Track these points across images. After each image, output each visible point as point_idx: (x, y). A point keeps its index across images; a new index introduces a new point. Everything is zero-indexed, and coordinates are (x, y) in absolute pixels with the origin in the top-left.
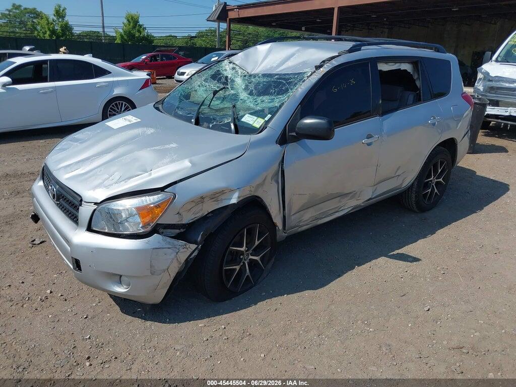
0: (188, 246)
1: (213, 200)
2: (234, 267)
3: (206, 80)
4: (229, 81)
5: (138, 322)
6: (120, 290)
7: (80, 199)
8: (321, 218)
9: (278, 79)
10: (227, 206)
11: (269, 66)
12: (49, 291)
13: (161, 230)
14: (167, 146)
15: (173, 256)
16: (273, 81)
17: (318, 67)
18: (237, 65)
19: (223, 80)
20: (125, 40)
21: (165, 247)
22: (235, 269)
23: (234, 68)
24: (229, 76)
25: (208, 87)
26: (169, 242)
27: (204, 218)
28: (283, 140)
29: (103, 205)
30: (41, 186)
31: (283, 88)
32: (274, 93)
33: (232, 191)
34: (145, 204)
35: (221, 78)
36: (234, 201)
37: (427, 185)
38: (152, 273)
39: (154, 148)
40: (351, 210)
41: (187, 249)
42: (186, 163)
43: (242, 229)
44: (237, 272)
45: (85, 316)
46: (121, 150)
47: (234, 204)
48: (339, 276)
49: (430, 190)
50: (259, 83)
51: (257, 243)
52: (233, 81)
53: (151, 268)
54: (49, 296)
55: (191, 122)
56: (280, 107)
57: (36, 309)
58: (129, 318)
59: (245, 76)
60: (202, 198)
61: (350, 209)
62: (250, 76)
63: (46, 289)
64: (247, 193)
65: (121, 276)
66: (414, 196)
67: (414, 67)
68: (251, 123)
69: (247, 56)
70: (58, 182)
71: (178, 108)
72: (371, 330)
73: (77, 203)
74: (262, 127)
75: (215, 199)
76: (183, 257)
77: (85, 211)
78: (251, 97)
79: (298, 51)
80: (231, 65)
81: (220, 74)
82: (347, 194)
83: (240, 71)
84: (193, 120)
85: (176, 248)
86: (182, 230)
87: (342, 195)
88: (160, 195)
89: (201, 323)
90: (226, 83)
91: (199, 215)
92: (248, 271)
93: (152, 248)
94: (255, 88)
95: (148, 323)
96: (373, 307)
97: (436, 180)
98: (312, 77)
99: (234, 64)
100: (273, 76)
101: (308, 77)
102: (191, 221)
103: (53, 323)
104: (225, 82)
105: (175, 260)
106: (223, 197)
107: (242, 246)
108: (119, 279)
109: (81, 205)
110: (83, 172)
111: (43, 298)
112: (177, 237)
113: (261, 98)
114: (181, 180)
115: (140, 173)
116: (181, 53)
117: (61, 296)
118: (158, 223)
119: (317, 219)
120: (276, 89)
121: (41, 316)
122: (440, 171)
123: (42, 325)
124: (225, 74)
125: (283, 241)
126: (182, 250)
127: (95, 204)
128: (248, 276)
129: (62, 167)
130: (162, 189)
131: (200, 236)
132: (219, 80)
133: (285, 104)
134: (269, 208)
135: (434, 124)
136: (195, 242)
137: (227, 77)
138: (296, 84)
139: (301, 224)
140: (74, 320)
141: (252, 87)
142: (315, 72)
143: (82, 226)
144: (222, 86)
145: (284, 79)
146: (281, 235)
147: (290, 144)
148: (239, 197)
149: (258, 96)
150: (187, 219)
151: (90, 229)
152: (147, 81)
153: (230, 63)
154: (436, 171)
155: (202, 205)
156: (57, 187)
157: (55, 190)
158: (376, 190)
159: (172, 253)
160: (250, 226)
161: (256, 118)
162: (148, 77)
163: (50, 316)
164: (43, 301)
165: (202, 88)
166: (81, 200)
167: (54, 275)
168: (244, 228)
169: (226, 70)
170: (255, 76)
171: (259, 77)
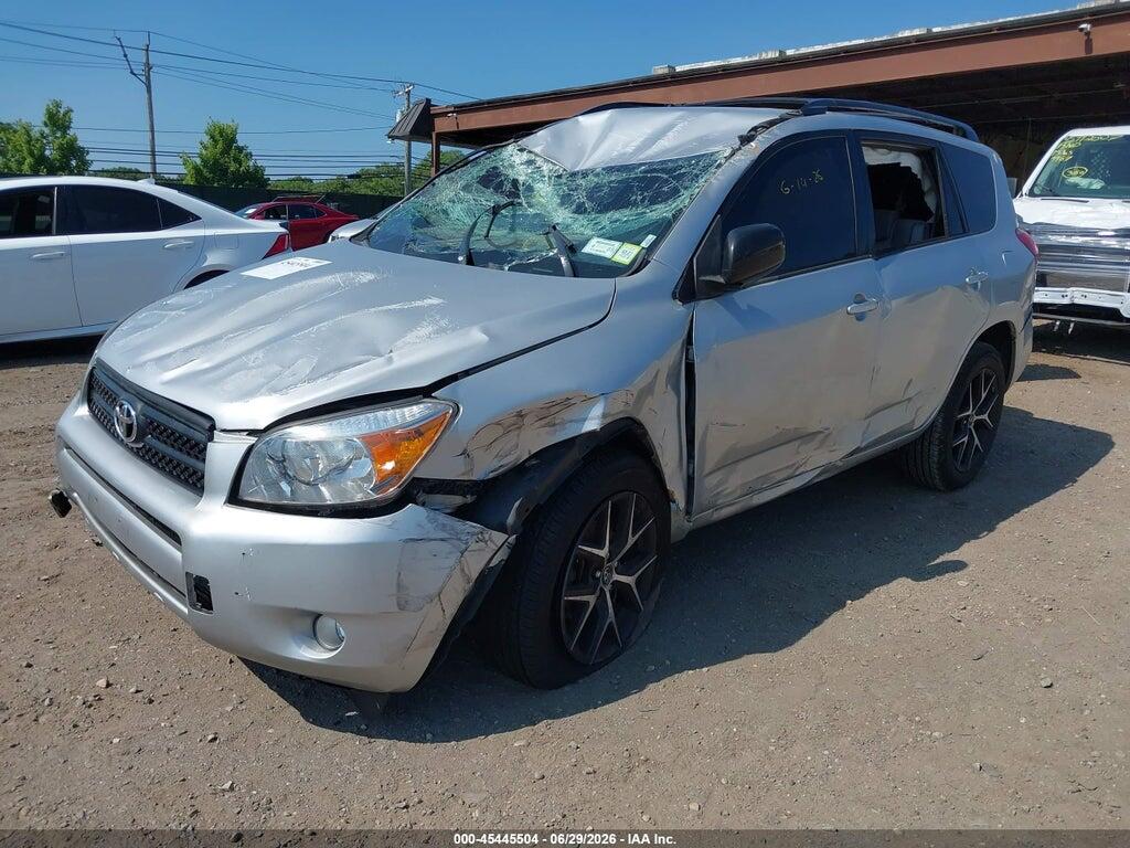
0: (487, 537)
1: (543, 422)
2: (585, 598)
3: (466, 188)
4: (521, 188)
5: (350, 743)
6: (312, 654)
7: (207, 425)
8: (761, 490)
9: (646, 172)
10: (573, 439)
11: (616, 153)
12: (102, 683)
13: (422, 497)
14: (419, 303)
15: (451, 561)
16: (634, 179)
17: (746, 139)
18: (536, 155)
19: (508, 187)
20: (206, 179)
21: (433, 536)
22: (586, 604)
23: (530, 162)
24: (521, 179)
25: (472, 202)
26: (444, 525)
27: (519, 471)
28: (688, 291)
29: (275, 435)
30: (81, 418)
31: (665, 189)
32: (643, 201)
33: (589, 400)
34: (384, 427)
35: (501, 183)
36: (592, 424)
37: (959, 427)
38: (402, 606)
39: (385, 308)
40: (819, 475)
41: (486, 542)
42: (477, 336)
43: (603, 501)
44: (590, 610)
45: (210, 737)
46: (301, 316)
47: (592, 434)
48: (817, 623)
49: (966, 439)
50: (598, 187)
51: (631, 541)
52: (530, 189)
53: (399, 591)
54: (103, 692)
55: (457, 262)
56: (675, 217)
57: (75, 726)
58: (328, 734)
59: (559, 177)
60: (520, 415)
61: (818, 471)
62: (574, 175)
63: (94, 678)
64: (619, 409)
65: (318, 616)
66: (935, 451)
67: (922, 163)
68: (608, 255)
69: (558, 138)
70: (140, 394)
71: (414, 241)
72: (936, 734)
73: (199, 436)
74: (638, 262)
75: (547, 420)
76: (475, 566)
77: (223, 456)
78: (580, 217)
79: (681, 118)
80: (525, 156)
81: (498, 175)
82: (814, 433)
83: (546, 168)
84: (460, 258)
85: (459, 539)
86: (469, 499)
87: (805, 437)
88: (422, 406)
89: (518, 738)
90: (514, 193)
91: (511, 460)
92: (611, 610)
93: (404, 538)
94: (590, 198)
95: (381, 744)
96: (919, 685)
97: (976, 418)
98: (736, 157)
99: (530, 152)
100: (634, 168)
101: (727, 158)
102: (491, 475)
103: (126, 758)
104: (514, 191)
105: (458, 570)
106: (566, 415)
107: (601, 547)
108: (310, 624)
109: (211, 439)
110: (207, 365)
111: (91, 699)
112: (461, 513)
113: (609, 215)
114: (467, 373)
115: (362, 358)
116: (332, 206)
117: (137, 692)
118: (416, 475)
119: (752, 492)
120: (646, 194)
121: (90, 742)
122: (984, 395)
123: (98, 764)
124: (512, 174)
125: (682, 541)
126: (474, 546)
127: (251, 432)
128: (611, 625)
129: (150, 361)
130: (426, 392)
131: (513, 512)
132: (498, 188)
133: (687, 212)
134: (659, 452)
135: (975, 286)
136: (502, 528)
137: (515, 182)
138: (697, 176)
139: (720, 501)
140: (181, 747)
141: (581, 197)
142: (740, 149)
143: (215, 492)
144: (505, 200)
145: (663, 171)
146: (679, 524)
147: (703, 302)
148: (604, 416)
149: (600, 212)
150: (485, 466)
151: (235, 499)
152: (281, 238)
153: (521, 150)
154: (977, 396)
155: (518, 435)
156: (140, 406)
157: (133, 413)
158: (867, 428)
159: (450, 553)
160: (620, 496)
161: (617, 244)
162: (283, 230)
163: (116, 740)
164: (91, 706)
165: (459, 207)
166: (213, 427)
167: (111, 644)
168: (607, 499)
169: (512, 166)
170: (585, 174)
171: (597, 175)
